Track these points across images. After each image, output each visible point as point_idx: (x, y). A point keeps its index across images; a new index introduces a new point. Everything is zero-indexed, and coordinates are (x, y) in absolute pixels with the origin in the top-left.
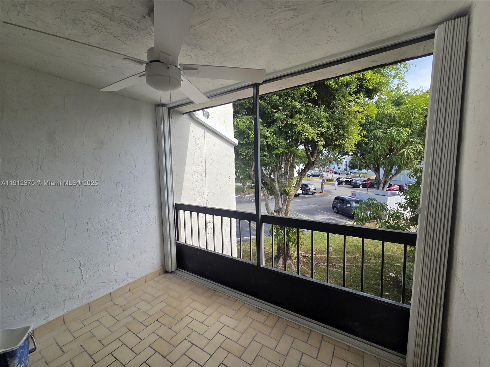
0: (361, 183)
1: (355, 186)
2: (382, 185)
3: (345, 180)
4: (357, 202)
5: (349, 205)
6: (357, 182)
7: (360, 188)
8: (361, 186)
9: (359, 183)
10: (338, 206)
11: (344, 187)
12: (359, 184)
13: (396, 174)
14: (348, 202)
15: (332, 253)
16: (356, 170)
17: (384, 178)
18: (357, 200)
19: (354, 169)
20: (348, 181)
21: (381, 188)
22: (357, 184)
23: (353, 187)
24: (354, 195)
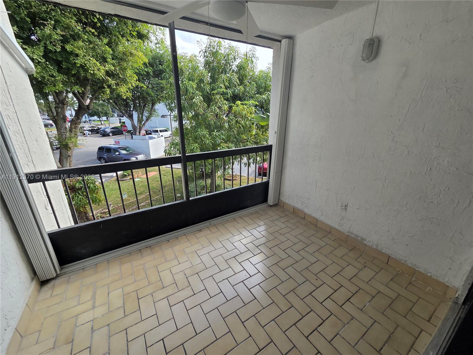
0: (110, 131)
1: (105, 134)
2: (138, 130)
3: (90, 129)
4: (125, 149)
5: (118, 153)
6: (106, 130)
7: (110, 136)
8: (111, 134)
9: (108, 130)
10: (105, 157)
11: (92, 137)
12: (108, 132)
13: (147, 120)
14: (116, 150)
15: (129, 199)
16: (96, 118)
17: (139, 125)
18: (124, 147)
19: (93, 116)
20: (94, 129)
21: (138, 133)
22: (106, 132)
23: (102, 136)
24: (117, 143)
